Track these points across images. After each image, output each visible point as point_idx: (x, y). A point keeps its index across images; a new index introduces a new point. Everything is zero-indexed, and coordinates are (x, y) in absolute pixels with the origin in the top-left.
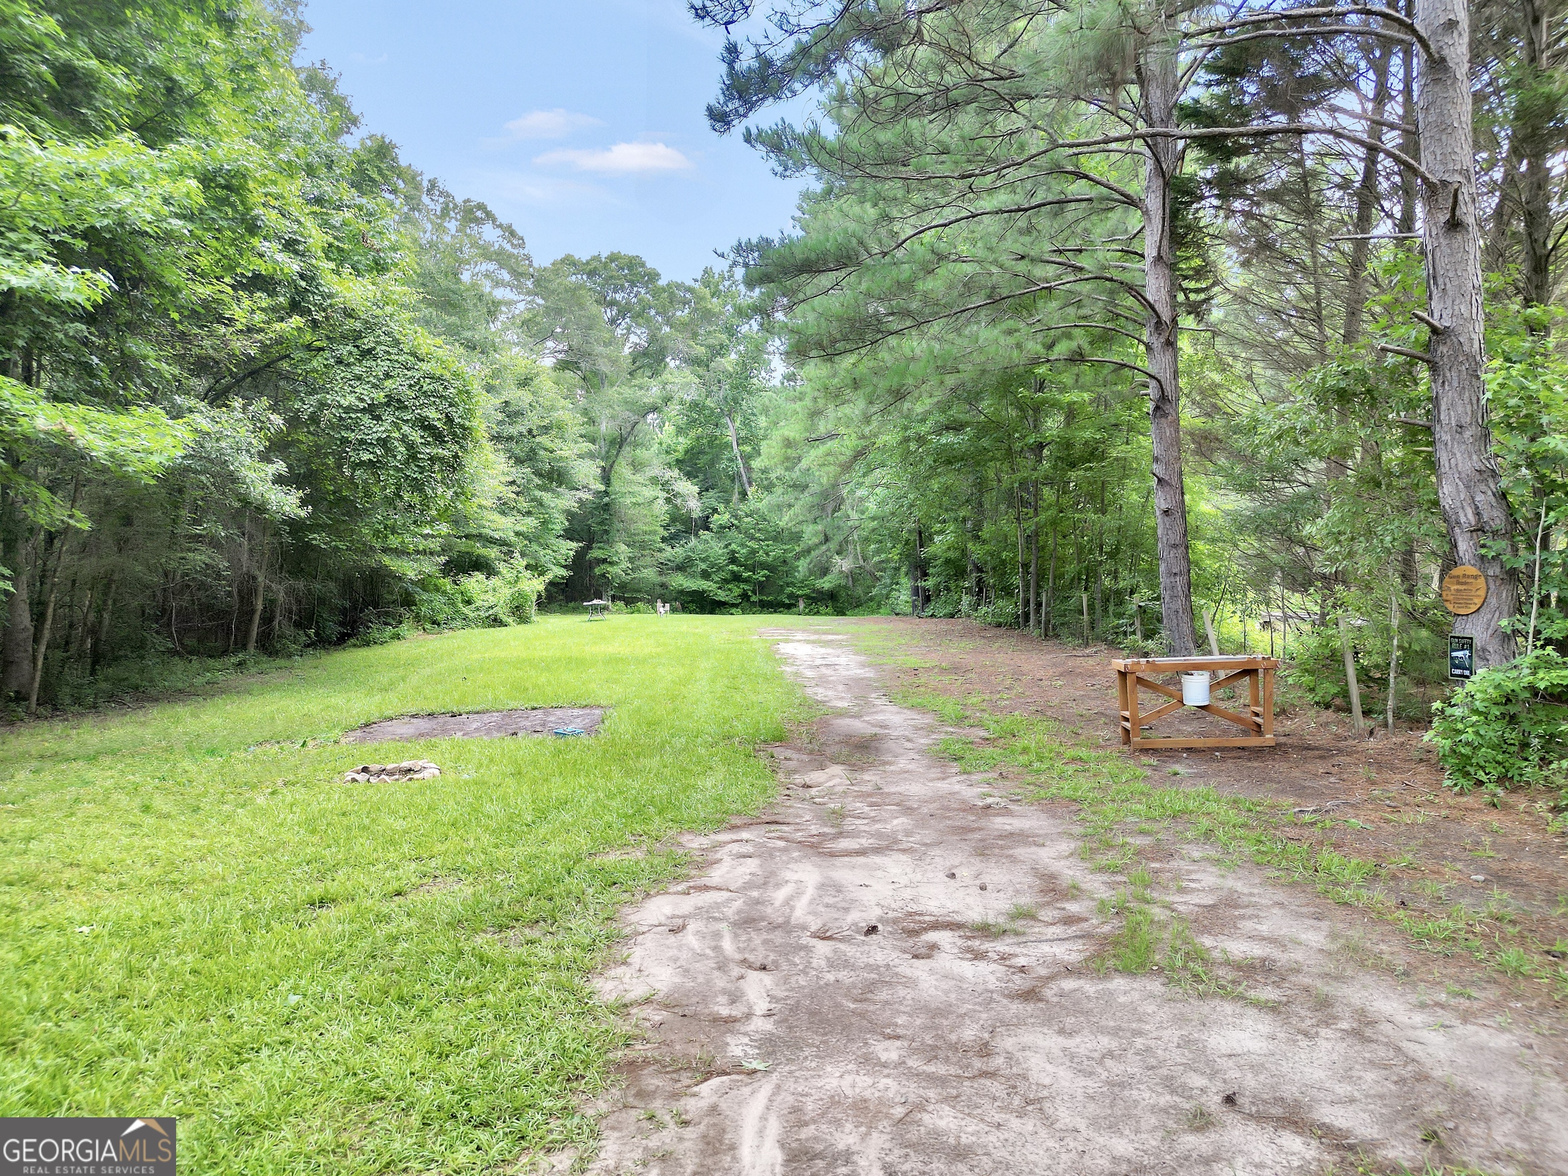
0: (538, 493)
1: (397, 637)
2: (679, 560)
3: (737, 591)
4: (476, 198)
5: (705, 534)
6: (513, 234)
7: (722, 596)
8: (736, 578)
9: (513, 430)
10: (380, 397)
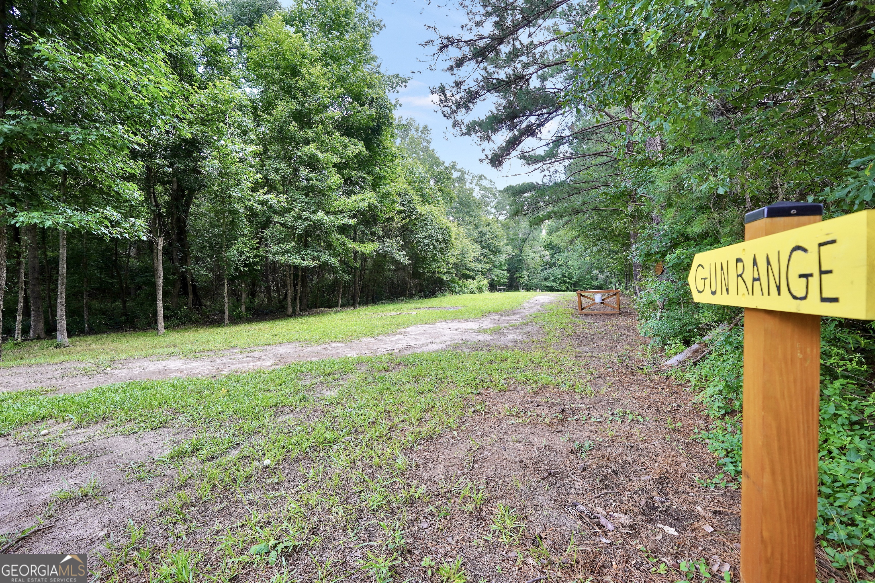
0: (490, 257)
1: (444, 296)
2: (545, 276)
3: (565, 286)
4: (481, 173)
5: (554, 268)
6: (491, 181)
7: (559, 288)
8: (565, 282)
9: (483, 239)
10: (428, 234)
